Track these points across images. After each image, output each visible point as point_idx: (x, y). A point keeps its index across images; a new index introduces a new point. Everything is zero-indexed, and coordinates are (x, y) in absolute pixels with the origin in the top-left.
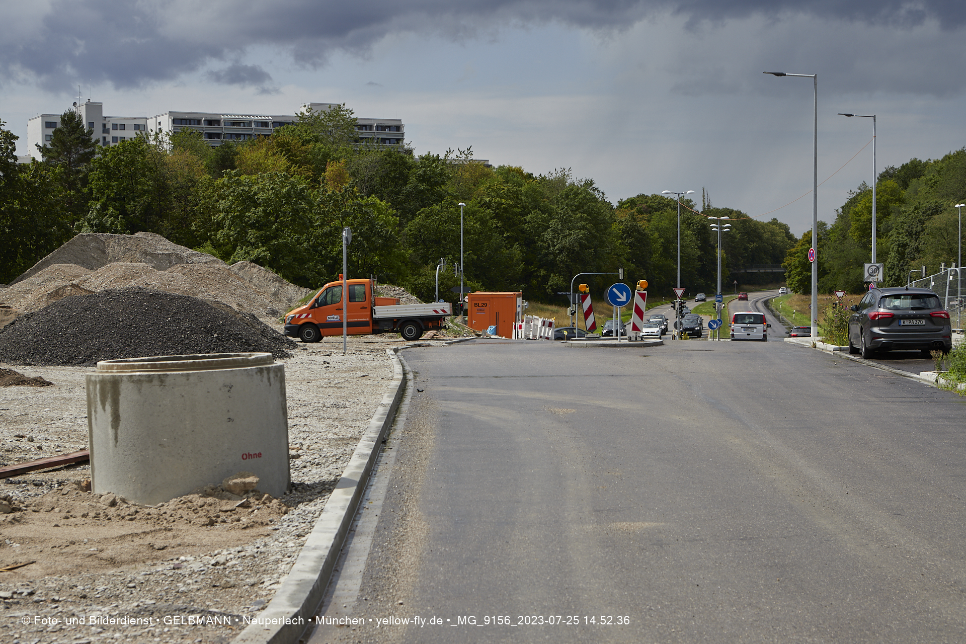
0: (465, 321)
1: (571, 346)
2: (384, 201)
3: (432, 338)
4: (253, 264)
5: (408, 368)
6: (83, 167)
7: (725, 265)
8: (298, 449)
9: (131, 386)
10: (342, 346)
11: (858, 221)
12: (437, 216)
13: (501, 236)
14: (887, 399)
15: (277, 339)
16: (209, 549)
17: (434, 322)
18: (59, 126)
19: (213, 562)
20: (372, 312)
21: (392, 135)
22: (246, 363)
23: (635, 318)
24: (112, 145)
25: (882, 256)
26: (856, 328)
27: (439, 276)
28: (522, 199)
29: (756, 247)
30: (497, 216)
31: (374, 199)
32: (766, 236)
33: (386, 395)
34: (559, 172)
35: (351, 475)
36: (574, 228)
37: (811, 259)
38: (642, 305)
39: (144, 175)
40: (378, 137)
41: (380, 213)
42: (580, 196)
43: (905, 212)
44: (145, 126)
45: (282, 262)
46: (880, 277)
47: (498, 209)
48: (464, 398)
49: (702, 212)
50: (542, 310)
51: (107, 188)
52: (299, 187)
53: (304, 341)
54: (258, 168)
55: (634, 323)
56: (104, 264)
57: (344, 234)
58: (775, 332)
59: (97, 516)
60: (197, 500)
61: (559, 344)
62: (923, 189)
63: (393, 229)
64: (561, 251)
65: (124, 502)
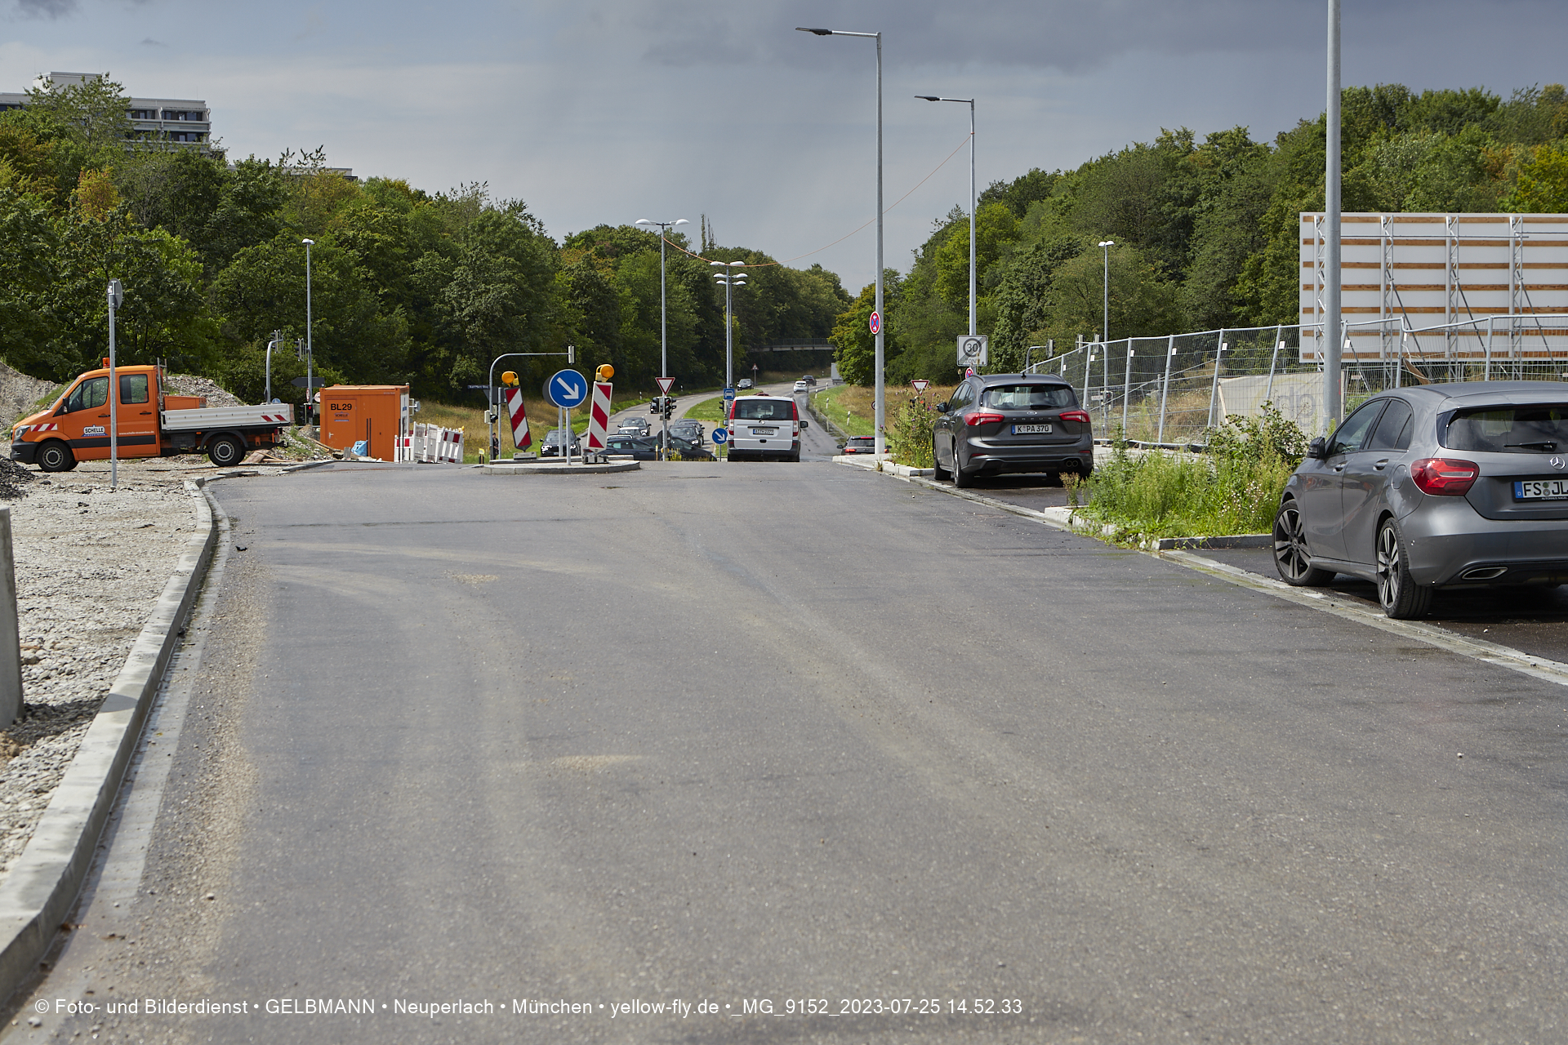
0: (316, 433)
1: (491, 473)
2: (178, 237)
3: (261, 462)
5: (220, 513)
7: (739, 340)
8: (36, 649)
10: (109, 476)
11: (947, 268)
12: (266, 260)
13: (374, 293)
14: (994, 552)
17: (264, 436)
20: (159, 419)
21: (189, 125)
23: (593, 426)
25: (985, 324)
26: (944, 439)
27: (271, 360)
28: (407, 233)
29: (788, 311)
30: (366, 261)
31: (161, 233)
32: (803, 292)
33: (184, 556)
34: (469, 188)
35: (125, 689)
36: (494, 280)
37: (874, 330)
38: (605, 405)
40: (166, 129)
41: (171, 255)
42: (504, 228)
43: (1022, 253)
46: (982, 357)
47: (368, 249)
48: (314, 560)
49: (701, 255)
50: (443, 414)
52: (34, 212)
53: (44, 469)
55: (592, 435)
57: (110, 290)
58: (818, 446)
61: (469, 469)
62: (1049, 217)
63: (194, 284)
64: (473, 317)
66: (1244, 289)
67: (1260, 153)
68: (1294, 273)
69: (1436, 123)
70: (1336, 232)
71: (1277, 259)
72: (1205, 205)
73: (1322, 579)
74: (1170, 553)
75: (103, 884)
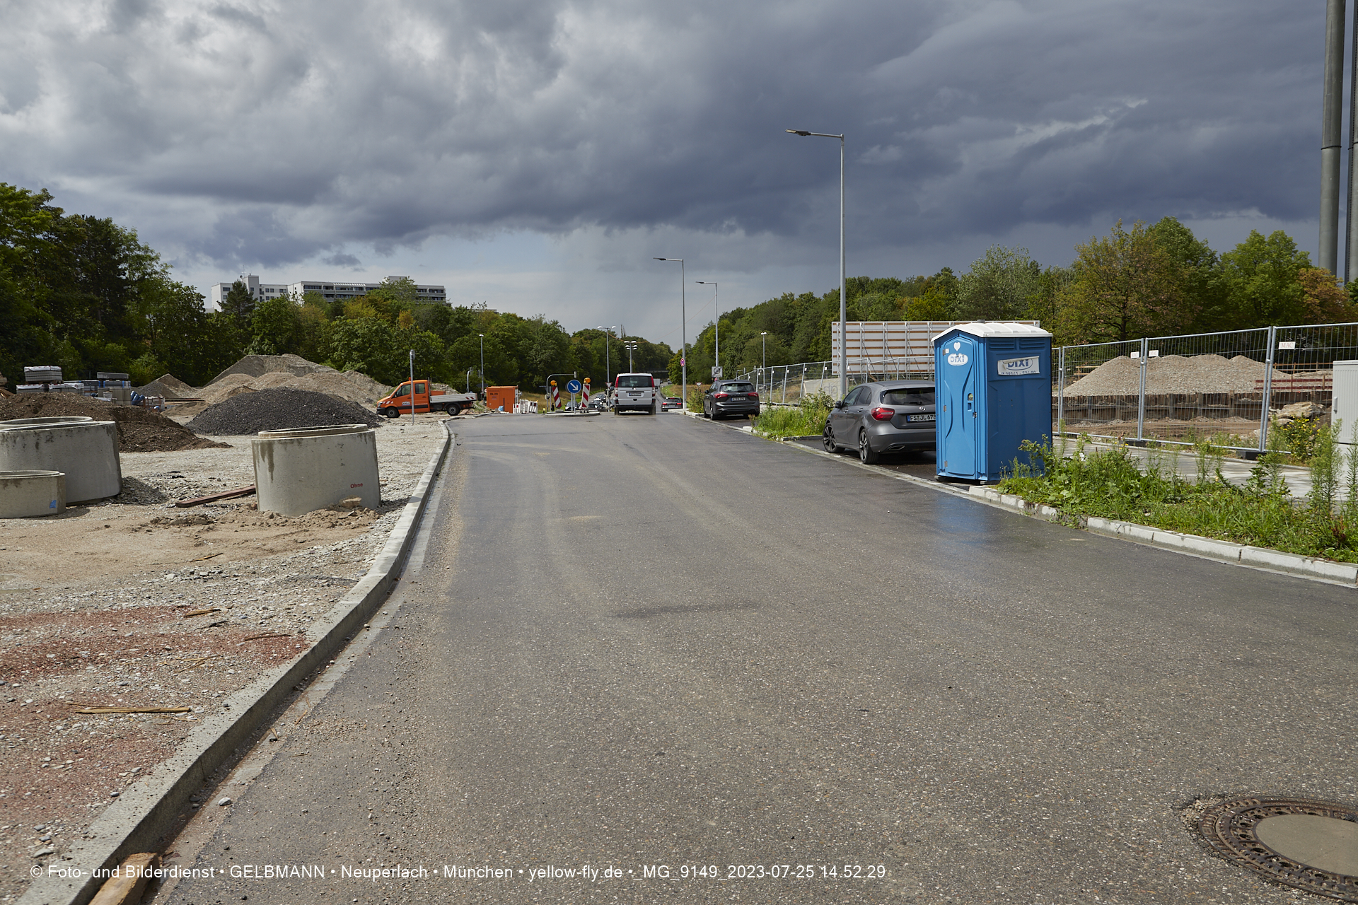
0: (485, 404)
1: (548, 417)
2: (435, 334)
3: (466, 414)
4: (356, 372)
5: (451, 432)
6: (248, 315)
8: (386, 481)
9: (280, 446)
10: (412, 419)
11: (708, 343)
12: (466, 342)
13: (505, 354)
14: (726, 443)
15: (372, 416)
16: (332, 541)
17: (467, 405)
18: (231, 290)
19: (334, 549)
20: (429, 399)
21: (439, 295)
22: (351, 430)
23: (583, 400)
24: (266, 301)
25: (721, 362)
26: (707, 403)
27: (468, 378)
28: (517, 332)
29: (652, 357)
30: (502, 342)
31: (429, 333)
32: (657, 352)
33: (438, 447)
34: (538, 316)
35: (417, 495)
36: (548, 349)
37: (682, 365)
38: (588, 393)
39: (286, 320)
40: (430, 296)
41: (433, 341)
42: (551, 330)
43: (734, 337)
44: (286, 290)
45: (375, 371)
46: (721, 374)
47: (503, 338)
48: (485, 448)
49: (621, 339)
50: (530, 396)
51: (264, 328)
52: (383, 326)
53: (389, 417)
54: (358, 315)
55: (583, 403)
56: (263, 374)
57: (411, 353)
59: (262, 524)
60: (324, 513)
61: (540, 415)
62: (744, 324)
63: (441, 351)
64: (540, 362)
65: (278, 515)
66: (812, 349)
67: (818, 301)
68: (830, 343)
69: (879, 290)
70: (844, 328)
72: (799, 319)
73: (840, 451)
74: (787, 442)
75: (410, 564)
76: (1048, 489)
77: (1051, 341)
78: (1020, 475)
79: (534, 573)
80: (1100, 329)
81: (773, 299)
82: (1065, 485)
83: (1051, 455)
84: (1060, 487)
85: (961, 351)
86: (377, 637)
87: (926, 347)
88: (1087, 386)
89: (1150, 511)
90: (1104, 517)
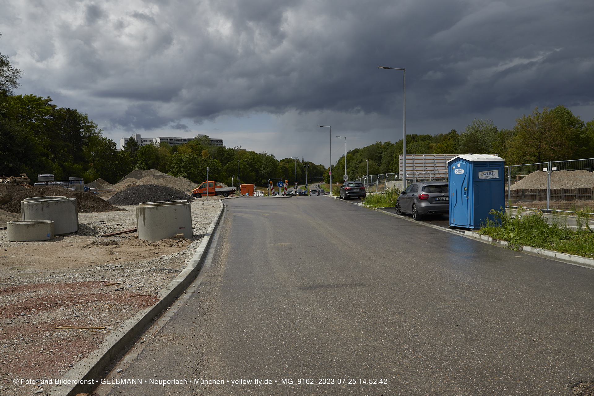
0: (240, 192)
1: (268, 198)
2: (218, 161)
3: (231, 196)
4: (183, 178)
5: (225, 204)
6: (135, 152)
7: (308, 176)
8: (195, 226)
9: (148, 210)
10: (207, 199)
11: (342, 164)
12: (232, 164)
13: (249, 169)
14: (349, 210)
15: (189, 197)
16: (170, 253)
17: (232, 192)
18: (129, 141)
19: (171, 256)
20: (215, 190)
21: (220, 143)
22: (180, 203)
23: (285, 190)
24: (143, 146)
25: (348, 173)
26: (341, 192)
27: (233, 180)
28: (255, 160)
29: (316, 172)
30: (248, 164)
31: (215, 160)
32: (318, 169)
33: (219, 211)
35: (209, 232)
36: (269, 167)
37: (330, 175)
38: (287, 187)
39: (152, 154)
40: (216, 143)
41: (217, 164)
42: (270, 159)
43: (354, 162)
44: (152, 141)
45: (191, 177)
46: (348, 179)
47: (248, 162)
48: (239, 212)
49: (302, 163)
50: (261, 189)
51: (142, 158)
52: (195, 157)
53: (197, 198)
54: (184, 152)
55: (284, 192)
56: (142, 178)
57: (207, 169)
59: (139, 245)
60: (167, 240)
61: (265, 197)
62: (358, 156)
63: (221, 168)
64: (265, 173)
65: (147, 241)
66: (390, 167)
67: (393, 145)
68: (398, 165)
69: (422, 140)
70: (405, 158)
71: (396, 162)
72: (384, 154)
73: (403, 214)
74: (378, 210)
75: (205, 263)
76: (503, 232)
77: (504, 163)
78: (490, 226)
79: (261, 269)
80: (528, 158)
81: (372, 145)
82: (512, 231)
83: (505, 216)
84: (509, 231)
85: (461, 167)
86: (190, 297)
87: (444, 166)
88: (521, 184)
89: (554, 244)
90: (531, 246)
